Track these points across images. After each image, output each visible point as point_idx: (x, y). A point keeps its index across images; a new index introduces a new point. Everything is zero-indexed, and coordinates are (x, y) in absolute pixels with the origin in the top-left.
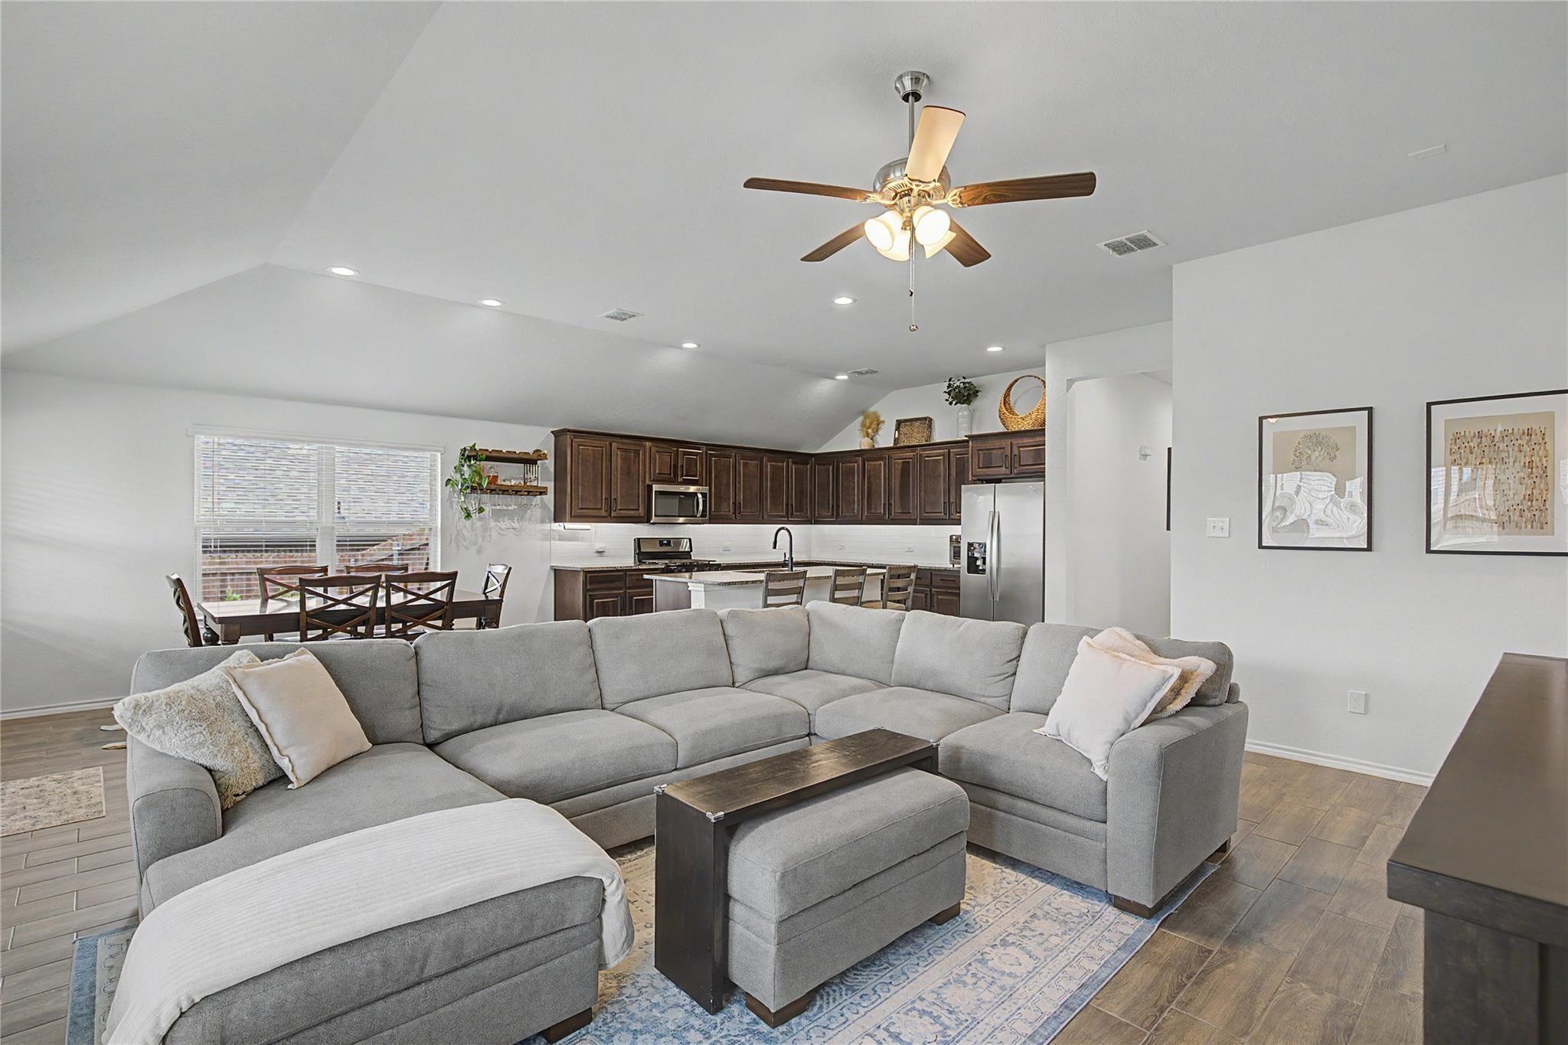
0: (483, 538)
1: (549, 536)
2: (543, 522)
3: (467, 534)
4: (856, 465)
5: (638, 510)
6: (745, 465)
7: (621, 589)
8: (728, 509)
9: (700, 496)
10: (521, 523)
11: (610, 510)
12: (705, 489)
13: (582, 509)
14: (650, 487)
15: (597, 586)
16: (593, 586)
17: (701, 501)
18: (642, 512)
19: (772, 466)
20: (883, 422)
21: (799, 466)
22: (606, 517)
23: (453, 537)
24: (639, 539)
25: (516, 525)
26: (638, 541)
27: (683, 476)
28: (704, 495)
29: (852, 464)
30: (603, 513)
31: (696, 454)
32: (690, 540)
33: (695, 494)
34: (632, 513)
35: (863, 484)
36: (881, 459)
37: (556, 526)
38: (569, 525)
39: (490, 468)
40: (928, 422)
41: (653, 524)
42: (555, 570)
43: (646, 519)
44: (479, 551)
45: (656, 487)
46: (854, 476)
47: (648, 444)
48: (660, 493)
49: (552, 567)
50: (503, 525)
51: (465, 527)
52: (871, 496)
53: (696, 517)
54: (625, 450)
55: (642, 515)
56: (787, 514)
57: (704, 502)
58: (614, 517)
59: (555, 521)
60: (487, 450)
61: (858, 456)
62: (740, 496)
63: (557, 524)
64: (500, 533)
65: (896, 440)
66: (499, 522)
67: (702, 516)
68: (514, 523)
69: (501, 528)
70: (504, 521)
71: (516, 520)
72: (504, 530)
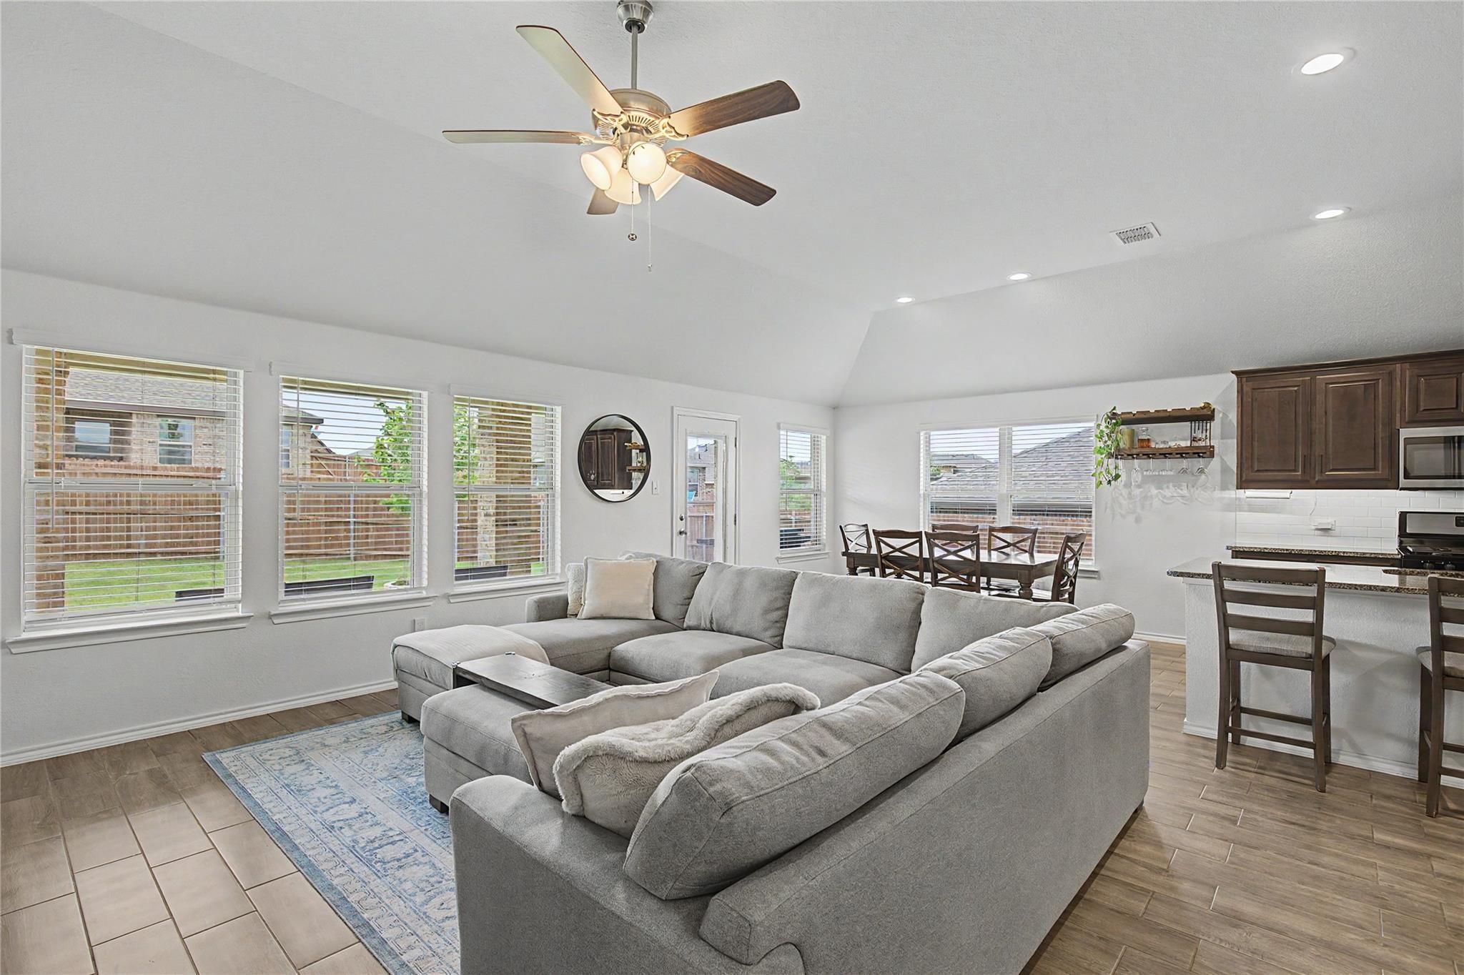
0: (1143, 507)
1: (1235, 506)
2: (1224, 487)
3: (1124, 502)
5: (1375, 469)
10: (1193, 490)
11: (1311, 471)
18: (1383, 471)
22: (1307, 481)
23: (1109, 505)
24: (1406, 514)
25: (1185, 492)
26: (1404, 517)
30: (1299, 476)
34: (1361, 474)
37: (1242, 494)
39: (1143, 431)
44: (1138, 520)
45: (1405, 433)
47: (1400, 367)
48: (1413, 441)
49: (1230, 544)
50: (1167, 493)
51: (1121, 495)
54: (1344, 384)
55: (1386, 476)
58: (1320, 481)
59: (1241, 488)
60: (1131, 413)
63: (1243, 492)
64: (1163, 502)
66: (1162, 489)
68: (1182, 490)
69: (1165, 496)
70: (1168, 487)
71: (1184, 486)
72: (1168, 499)
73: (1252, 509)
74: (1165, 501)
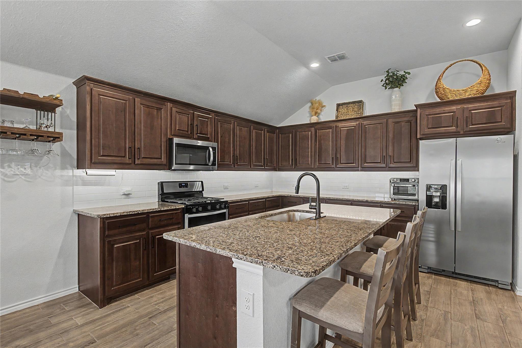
1: (71, 182)
2: (63, 168)
4: (310, 133)
5: (161, 158)
6: (240, 130)
7: (144, 230)
8: (229, 160)
9: (211, 149)
10: (35, 169)
11: (133, 157)
12: (215, 145)
13: (103, 156)
14: (171, 140)
15: (116, 231)
16: (112, 232)
17: (212, 153)
18: (164, 160)
19: (256, 133)
20: (324, 106)
21: (270, 134)
22: (130, 164)
24: (162, 183)
25: (29, 171)
26: (161, 185)
27: (197, 134)
28: (214, 149)
29: (307, 133)
30: (127, 160)
31: (208, 118)
32: (202, 182)
33: (207, 148)
34: (155, 161)
35: (316, 145)
36: (330, 128)
37: (80, 172)
38: (90, 171)
40: (360, 103)
41: (174, 170)
42: (78, 214)
43: (168, 166)
45: (176, 140)
46: (309, 140)
47: (169, 105)
48: (178, 145)
49: (75, 212)
52: (320, 152)
53: (208, 165)
54: (148, 107)
55: (165, 163)
56: (264, 164)
57: (214, 154)
58: (138, 164)
59: (78, 168)
61: (312, 127)
62: (237, 151)
63: (81, 170)
64: (4, 180)
65: (337, 117)
66: (4, 168)
67: (212, 165)
68: (25, 169)
69: (7, 174)
70: (9, 166)
71: (28, 165)
72: (9, 177)
73: (85, 183)
74: (6, 179)
